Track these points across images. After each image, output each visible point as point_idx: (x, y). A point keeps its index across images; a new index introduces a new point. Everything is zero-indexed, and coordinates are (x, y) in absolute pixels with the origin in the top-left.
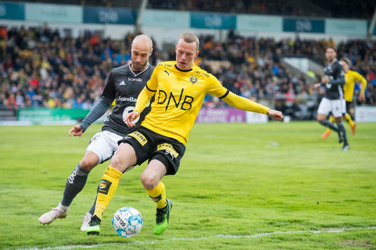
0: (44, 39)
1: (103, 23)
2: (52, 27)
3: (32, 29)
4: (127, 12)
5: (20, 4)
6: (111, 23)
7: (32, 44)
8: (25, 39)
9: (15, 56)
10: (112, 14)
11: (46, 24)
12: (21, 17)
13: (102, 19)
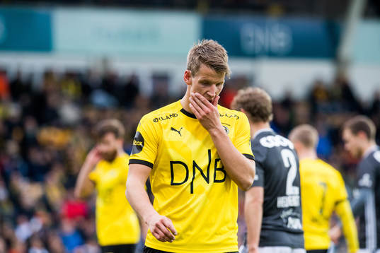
0: (100, 99)
1: (253, 56)
2: (123, 68)
3: (71, 76)
4: (311, 25)
5: (41, 11)
6: (272, 54)
7: (69, 113)
8: (52, 100)
9: (28, 144)
10: (276, 33)
11: (105, 61)
12: (43, 44)
13: (249, 45)
